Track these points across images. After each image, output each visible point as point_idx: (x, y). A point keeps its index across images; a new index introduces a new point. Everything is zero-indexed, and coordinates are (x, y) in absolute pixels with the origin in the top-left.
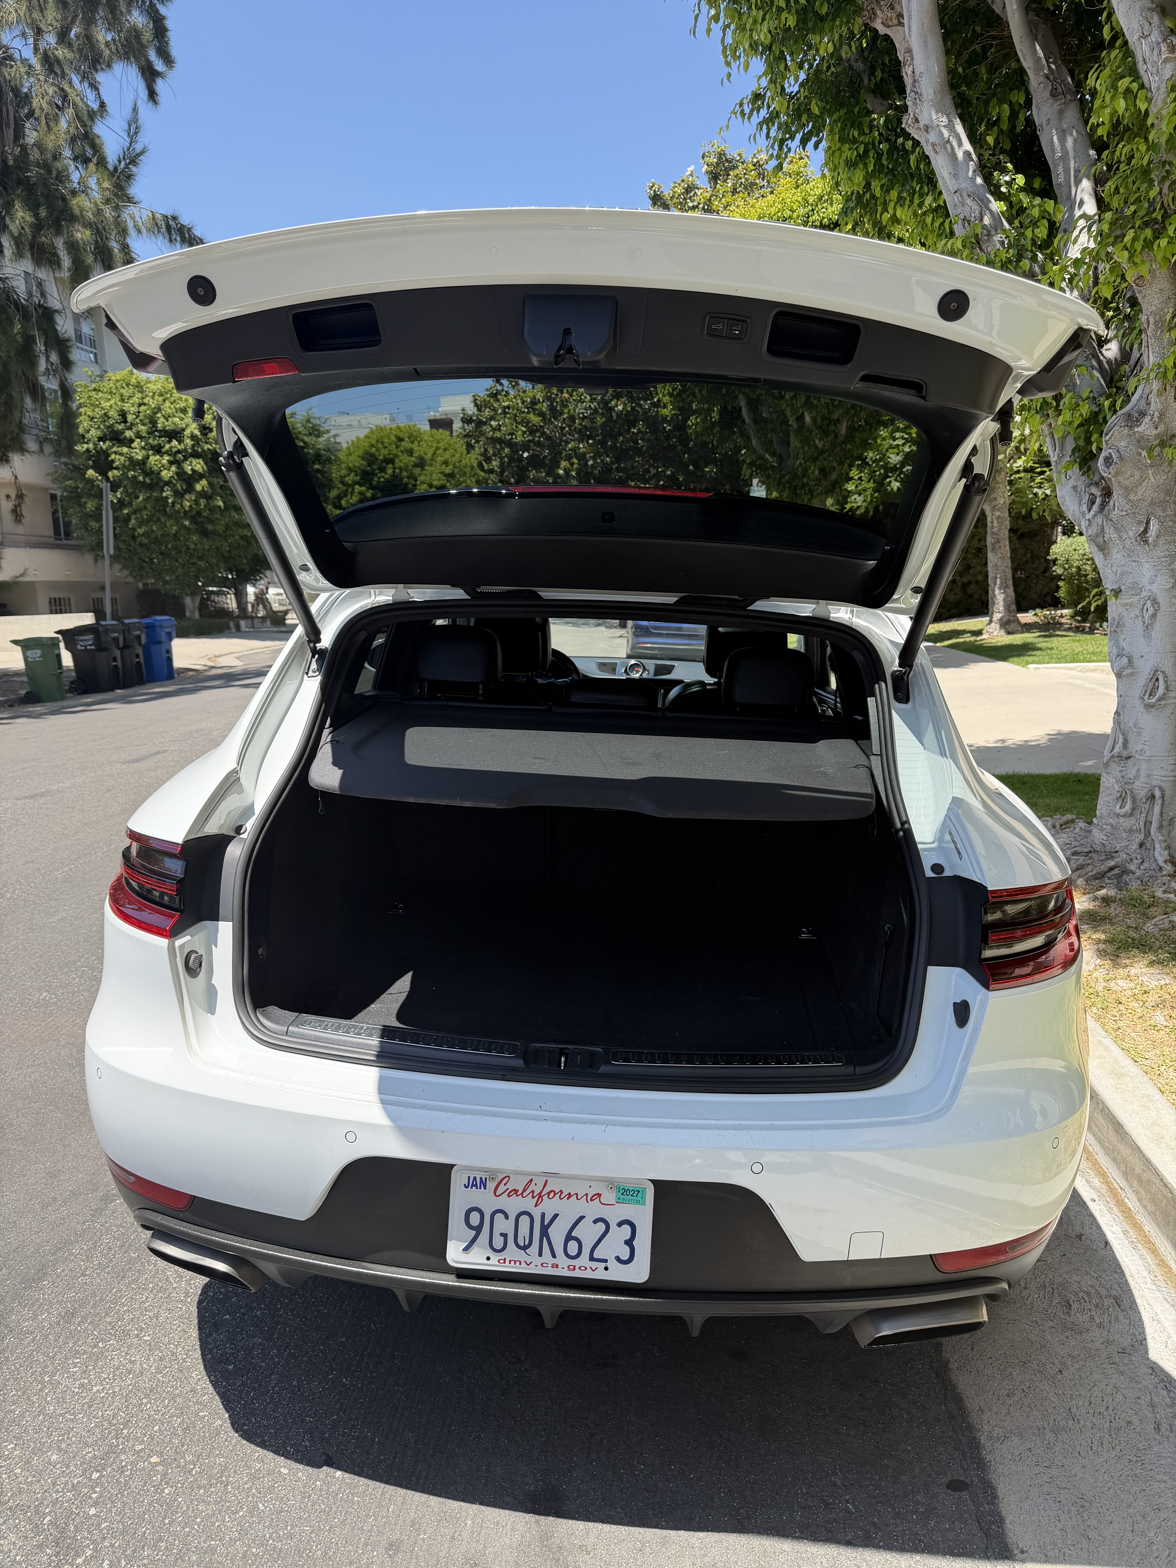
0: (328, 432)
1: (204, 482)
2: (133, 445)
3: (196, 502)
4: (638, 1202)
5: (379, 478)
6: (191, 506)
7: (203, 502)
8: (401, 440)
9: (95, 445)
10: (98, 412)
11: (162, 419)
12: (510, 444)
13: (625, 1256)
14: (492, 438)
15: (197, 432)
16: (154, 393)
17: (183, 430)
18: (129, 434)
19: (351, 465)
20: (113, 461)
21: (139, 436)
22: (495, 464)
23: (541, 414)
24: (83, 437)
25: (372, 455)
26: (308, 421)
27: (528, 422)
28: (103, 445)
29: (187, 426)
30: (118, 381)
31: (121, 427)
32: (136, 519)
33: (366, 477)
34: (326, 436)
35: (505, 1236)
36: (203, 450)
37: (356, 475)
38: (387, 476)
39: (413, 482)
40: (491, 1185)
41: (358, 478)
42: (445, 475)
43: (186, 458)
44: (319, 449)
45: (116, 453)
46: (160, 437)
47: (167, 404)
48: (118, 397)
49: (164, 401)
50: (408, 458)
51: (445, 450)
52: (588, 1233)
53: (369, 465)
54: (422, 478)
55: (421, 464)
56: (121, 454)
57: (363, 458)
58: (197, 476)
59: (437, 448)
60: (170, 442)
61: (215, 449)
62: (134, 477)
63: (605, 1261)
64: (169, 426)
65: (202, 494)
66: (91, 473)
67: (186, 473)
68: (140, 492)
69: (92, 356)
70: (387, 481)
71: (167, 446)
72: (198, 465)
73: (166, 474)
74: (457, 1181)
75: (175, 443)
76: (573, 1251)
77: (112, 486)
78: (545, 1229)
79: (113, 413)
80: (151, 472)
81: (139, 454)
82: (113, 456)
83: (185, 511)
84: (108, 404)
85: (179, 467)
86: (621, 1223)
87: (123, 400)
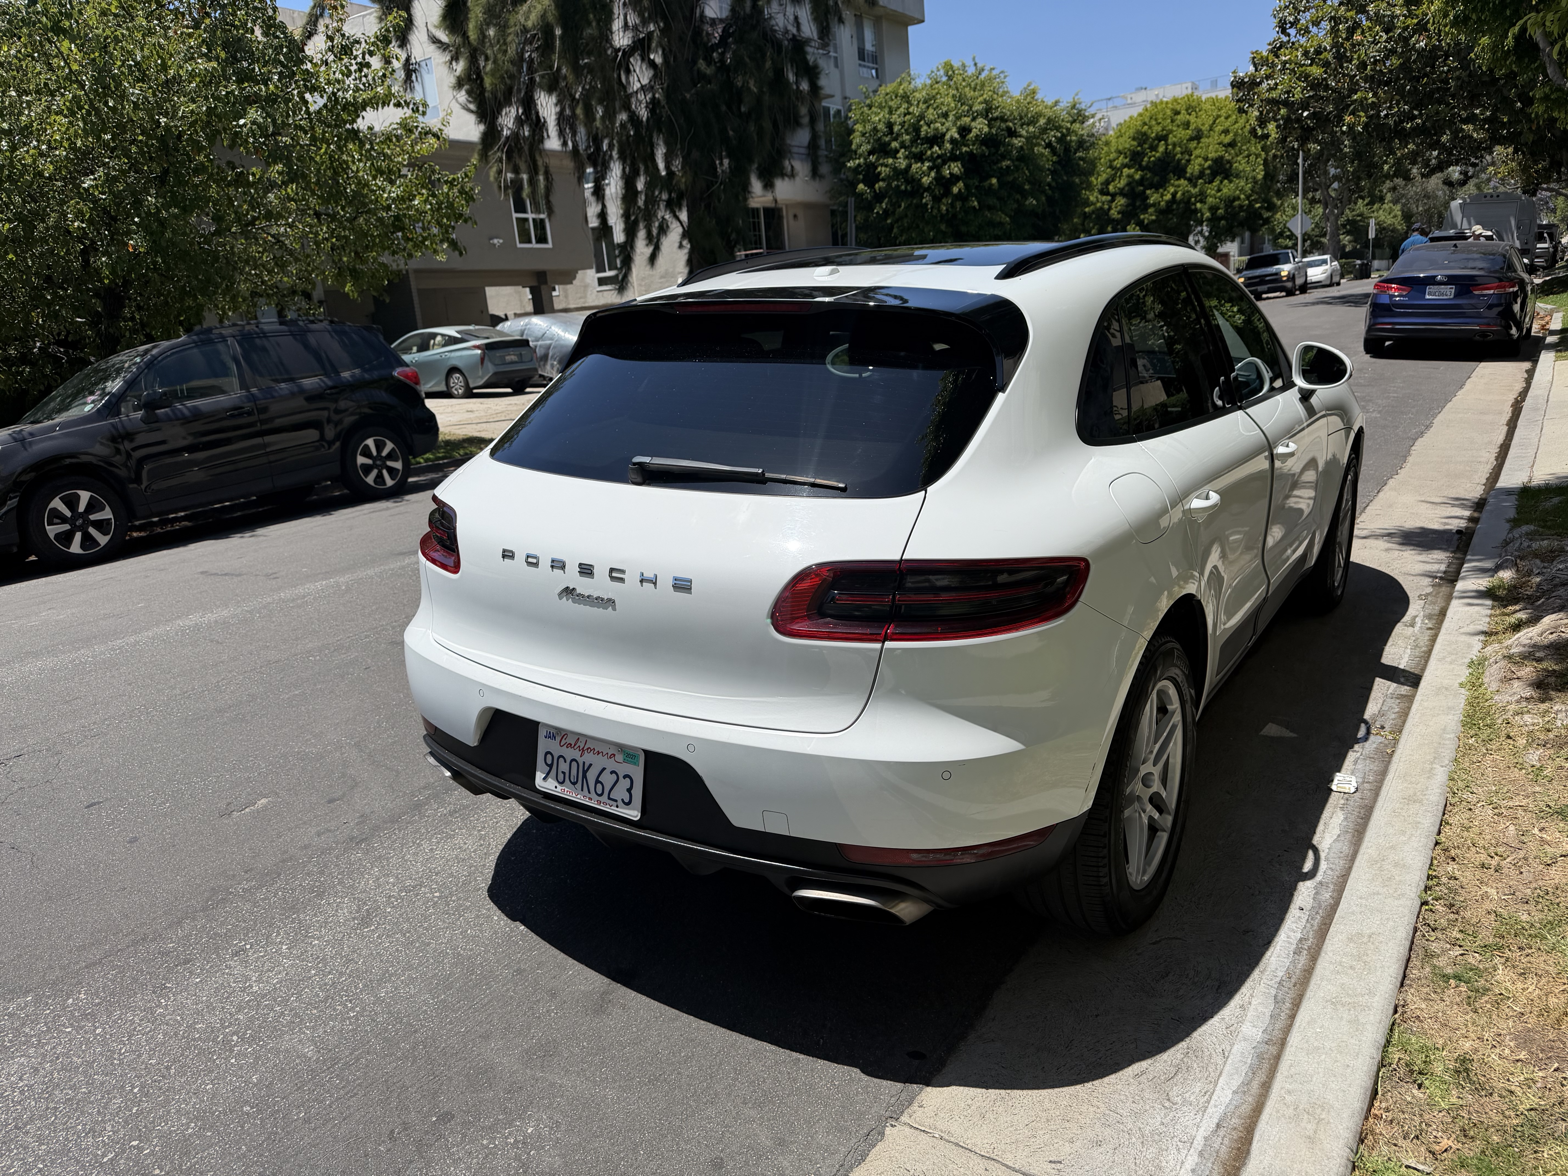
0: (1093, 116)
1: (961, 184)
2: (898, 156)
3: (952, 205)
4: (635, 764)
5: (1150, 157)
6: (947, 210)
7: (958, 205)
8: (1177, 113)
9: (865, 159)
10: (869, 127)
11: (925, 128)
12: (1286, 103)
13: (627, 800)
14: (1267, 100)
15: (956, 136)
16: (919, 102)
17: (944, 135)
18: (894, 144)
19: (1120, 148)
20: (880, 173)
21: (903, 145)
22: (1271, 127)
23: (1326, 64)
24: (855, 152)
25: (1145, 134)
26: (1074, 107)
27: (1307, 76)
28: (872, 158)
29: (948, 130)
30: (887, 94)
31: (887, 139)
32: (898, 227)
33: (1135, 158)
34: (1092, 120)
35: (564, 773)
36: (961, 153)
37: (1126, 158)
38: (1158, 155)
39: (1187, 157)
40: (558, 739)
41: (1127, 160)
42: (1224, 146)
43: (944, 163)
44: (1083, 135)
46: (922, 144)
47: (931, 110)
48: (887, 110)
49: (928, 107)
50: (1183, 132)
51: (1227, 118)
52: (608, 779)
53: (1140, 145)
54: (1197, 152)
55: (1198, 136)
56: (886, 166)
57: (1134, 139)
58: (954, 179)
59: (1219, 116)
60: (931, 147)
61: (971, 151)
62: (898, 186)
63: (616, 801)
64: (931, 132)
65: (960, 196)
66: (861, 186)
67: (944, 177)
68: (902, 200)
69: (874, 72)
70: (1159, 159)
71: (929, 152)
72: (956, 168)
73: (926, 180)
74: (542, 733)
75: (936, 148)
76: (599, 791)
77: (879, 197)
78: (585, 773)
79: (881, 126)
80: (913, 180)
81: (902, 163)
82: (879, 169)
83: (942, 216)
84: (878, 118)
85: (938, 172)
86: (625, 777)
87: (891, 113)
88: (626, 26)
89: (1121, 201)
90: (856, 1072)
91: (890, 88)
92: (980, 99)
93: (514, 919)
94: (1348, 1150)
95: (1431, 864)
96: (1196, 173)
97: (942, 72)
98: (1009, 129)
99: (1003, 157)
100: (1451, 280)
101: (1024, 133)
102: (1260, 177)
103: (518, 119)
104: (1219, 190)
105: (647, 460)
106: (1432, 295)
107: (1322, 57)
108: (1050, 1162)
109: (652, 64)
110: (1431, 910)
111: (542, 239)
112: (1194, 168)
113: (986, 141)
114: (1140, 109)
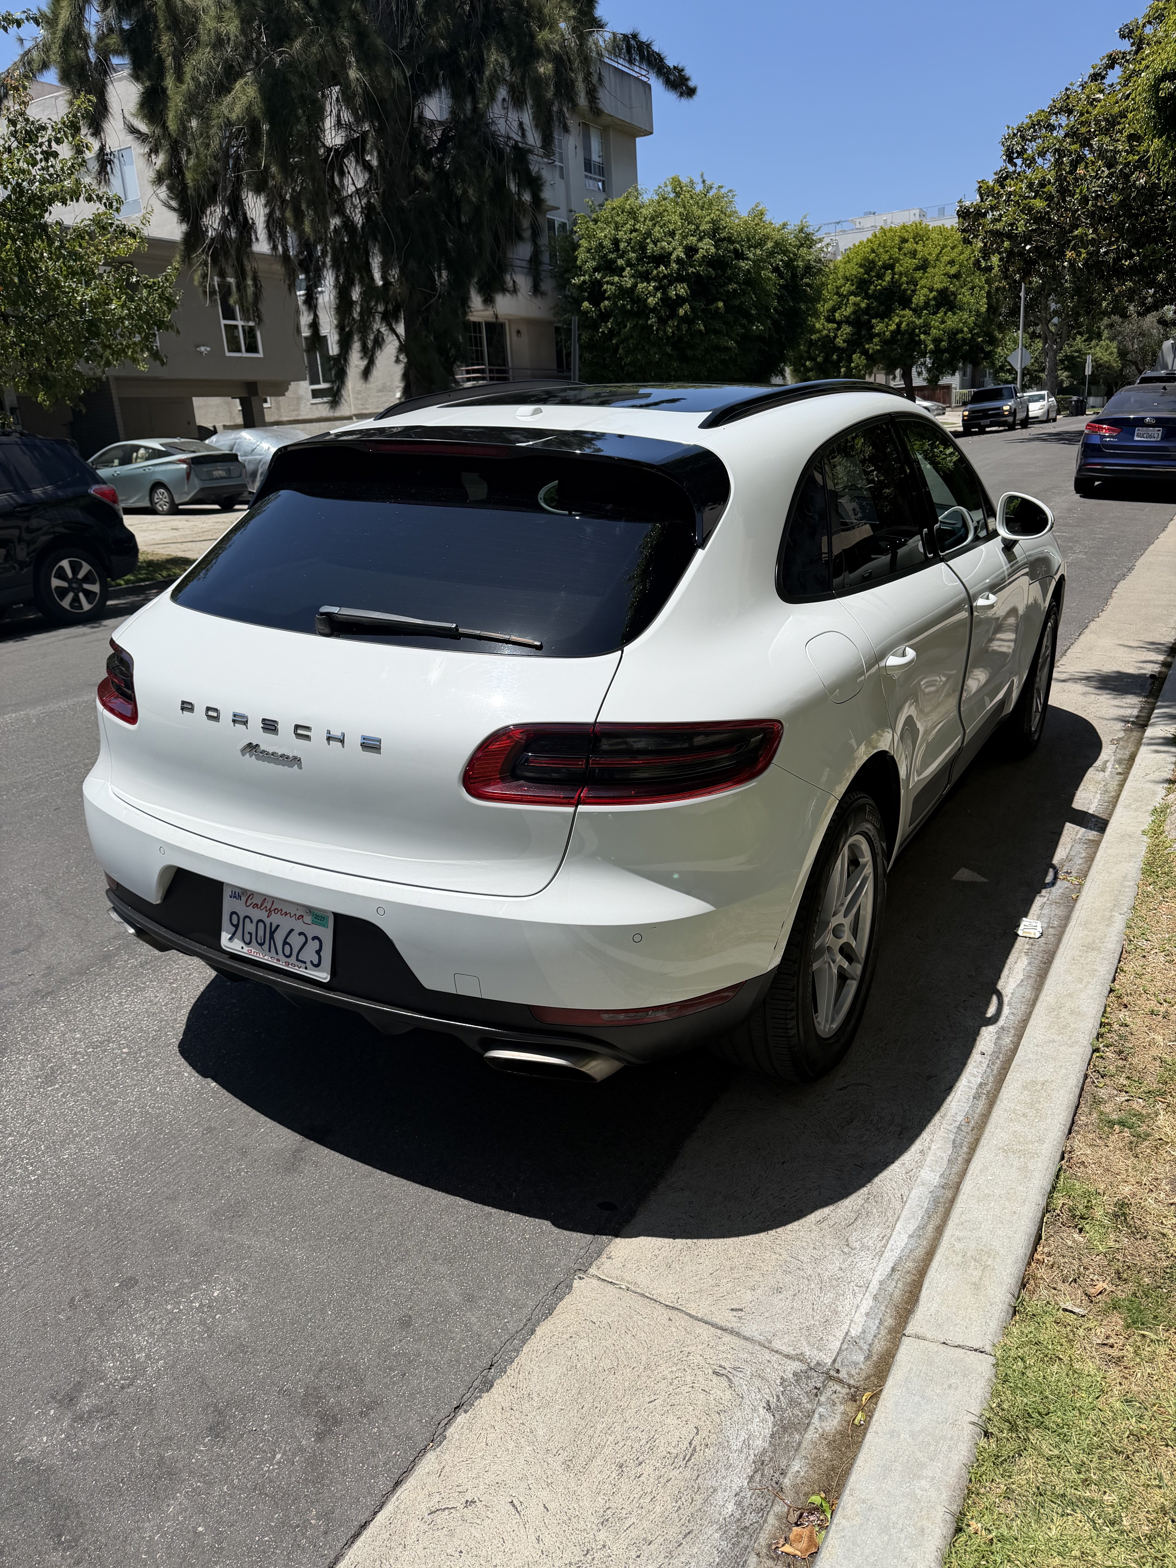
0: (821, 240)
1: (687, 306)
2: (624, 274)
3: (678, 328)
4: (324, 926)
5: (876, 286)
6: (673, 332)
7: (684, 327)
8: (904, 241)
9: (590, 276)
10: (594, 244)
11: (651, 245)
12: (1010, 236)
13: (316, 962)
14: (991, 231)
15: (683, 255)
16: (646, 218)
17: (670, 254)
18: (620, 262)
19: (848, 274)
20: (605, 291)
21: (629, 264)
22: (995, 259)
23: (1049, 198)
24: (580, 268)
25: (873, 262)
26: (801, 231)
27: (1030, 209)
28: (598, 276)
29: (674, 249)
30: (613, 209)
31: (612, 256)
32: (623, 348)
33: (862, 286)
34: (819, 245)
35: (250, 934)
36: (687, 274)
37: (853, 285)
38: (884, 283)
39: (913, 287)
40: (244, 899)
41: (854, 287)
42: (949, 277)
43: (671, 283)
44: (809, 260)
45: (608, 283)
46: (648, 263)
47: (657, 228)
48: (613, 226)
49: (654, 225)
50: (910, 261)
51: (952, 248)
52: (296, 941)
53: (867, 273)
54: (923, 282)
55: (924, 266)
56: (612, 284)
57: (861, 266)
58: (680, 300)
59: (945, 246)
60: (657, 267)
61: (698, 271)
62: (623, 305)
63: (305, 963)
64: (657, 251)
65: (685, 319)
66: (586, 304)
67: (670, 298)
68: (628, 321)
69: (600, 184)
70: (885, 288)
71: (655, 272)
72: (682, 289)
73: (651, 301)
74: (227, 894)
75: (662, 268)
76: (287, 953)
77: (604, 316)
78: (272, 934)
79: (607, 243)
80: (640, 301)
81: (628, 282)
82: (605, 287)
83: (668, 338)
84: (604, 233)
85: (665, 293)
86: (314, 938)
87: (617, 229)
88: (339, 124)
89: (847, 329)
90: (547, 1225)
91: (616, 202)
92: (708, 219)
93: (205, 1075)
94: (1010, 1296)
95: (1105, 1012)
96: (921, 304)
97: (669, 189)
98: (736, 251)
99: (730, 280)
100: (1159, 422)
101: (751, 256)
102: (983, 309)
103: (224, 220)
104: (943, 322)
105: (335, 610)
106: (1140, 436)
107: (1045, 190)
108: (732, 1310)
109: (367, 166)
110: (1102, 1057)
111: (252, 347)
112: (919, 299)
113: (712, 262)
114: (869, 235)
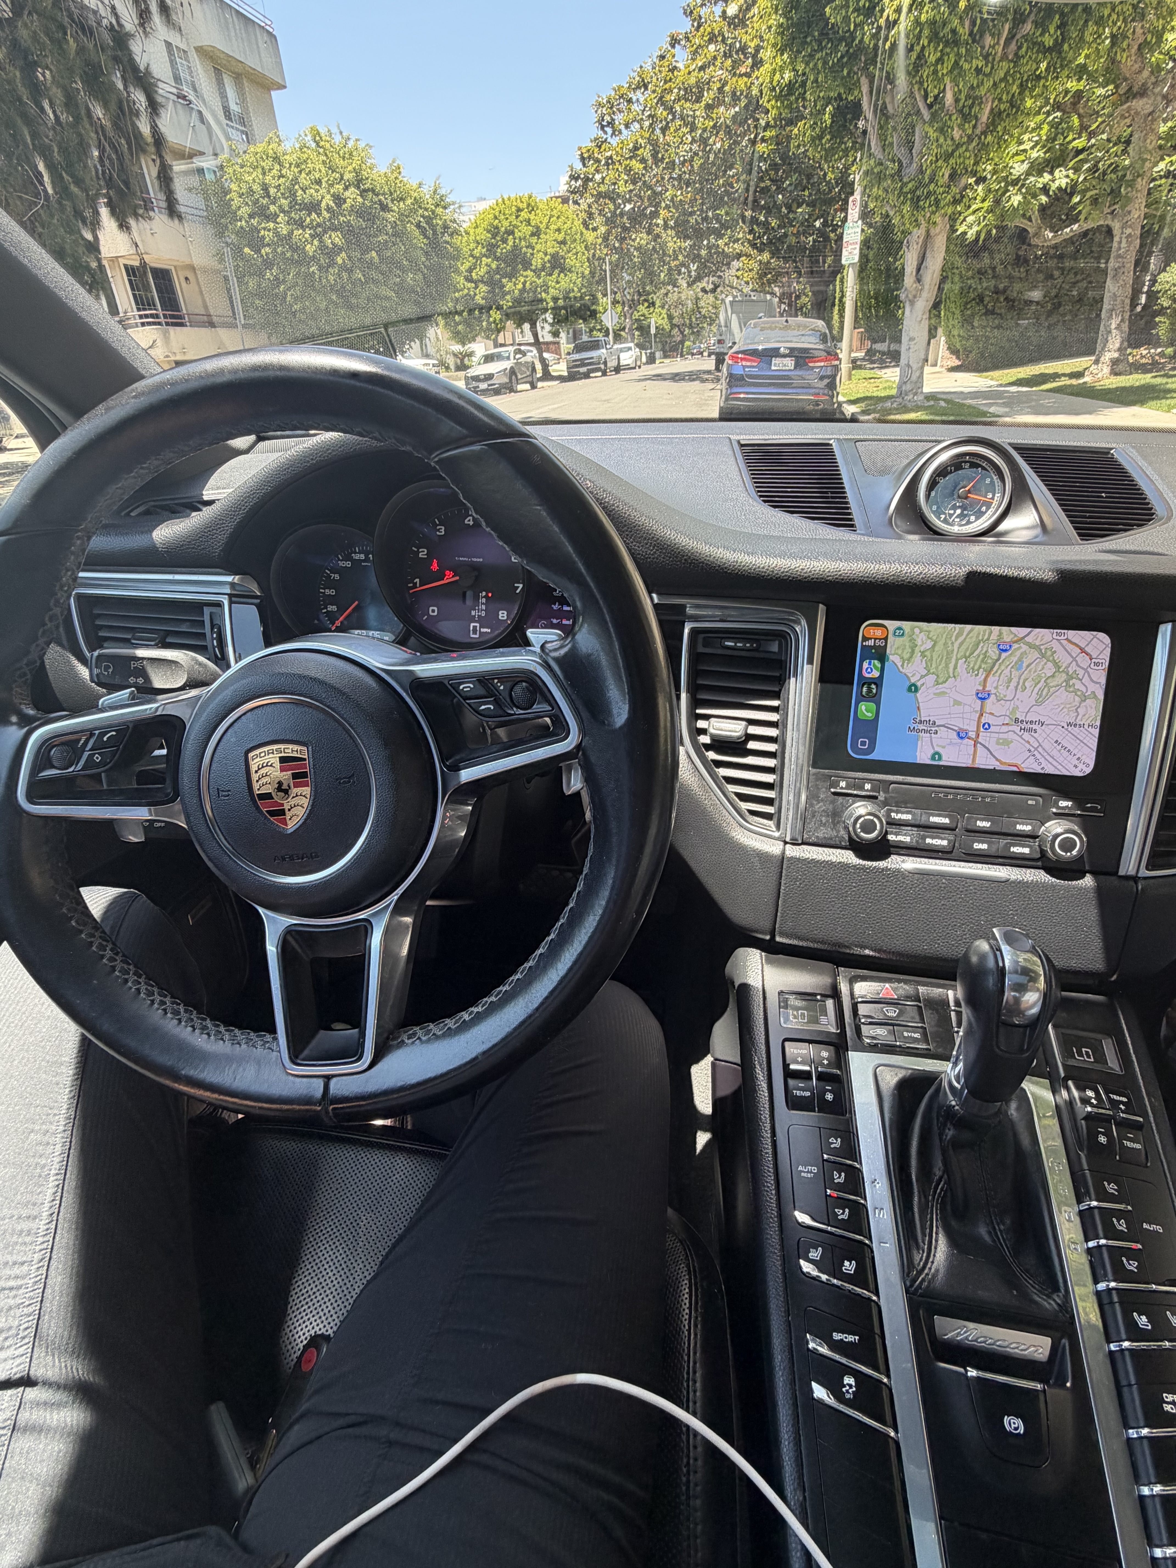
0: (453, 203)
1: (343, 254)
2: (278, 220)
3: (339, 276)
5: (502, 249)
6: (335, 280)
7: (345, 275)
8: (520, 210)
9: (247, 222)
10: (244, 188)
11: (300, 192)
12: (612, 197)
14: (596, 193)
15: (331, 203)
16: (291, 164)
17: (320, 202)
18: (272, 208)
19: (478, 238)
20: (263, 237)
21: (282, 210)
22: (600, 220)
23: (643, 161)
24: (236, 214)
25: (497, 228)
26: (436, 192)
27: (629, 170)
29: (323, 197)
30: (258, 154)
31: (265, 201)
32: (292, 295)
33: (490, 249)
34: (452, 207)
36: (339, 222)
37: (483, 248)
38: (508, 247)
39: (531, 251)
41: (484, 250)
42: (558, 243)
43: (325, 232)
44: (446, 220)
45: (264, 229)
46: (300, 210)
47: (303, 175)
48: (260, 170)
49: (300, 172)
50: (526, 228)
51: (558, 217)
53: (493, 237)
54: (538, 247)
55: (537, 233)
56: (269, 230)
57: (488, 231)
58: (337, 249)
59: (551, 216)
60: (309, 215)
61: (349, 221)
62: (283, 252)
64: (307, 198)
65: (343, 268)
66: (247, 250)
67: (327, 247)
68: (290, 268)
69: (243, 133)
70: (509, 252)
71: (308, 219)
72: (337, 238)
73: (310, 249)
75: (314, 215)
77: (268, 264)
79: (256, 188)
80: (299, 249)
81: (284, 229)
82: (262, 232)
83: (331, 285)
84: (252, 177)
85: (321, 241)
87: (264, 174)
89: (483, 288)
91: (260, 148)
92: (350, 168)
96: (539, 266)
97: (309, 138)
98: (381, 203)
99: (380, 231)
100: (793, 353)
101: (395, 208)
102: (587, 272)
104: (558, 282)
106: (776, 366)
107: (639, 152)
112: (537, 262)
113: (361, 212)
114: (492, 202)
